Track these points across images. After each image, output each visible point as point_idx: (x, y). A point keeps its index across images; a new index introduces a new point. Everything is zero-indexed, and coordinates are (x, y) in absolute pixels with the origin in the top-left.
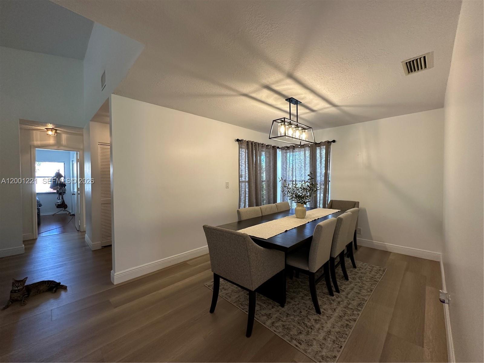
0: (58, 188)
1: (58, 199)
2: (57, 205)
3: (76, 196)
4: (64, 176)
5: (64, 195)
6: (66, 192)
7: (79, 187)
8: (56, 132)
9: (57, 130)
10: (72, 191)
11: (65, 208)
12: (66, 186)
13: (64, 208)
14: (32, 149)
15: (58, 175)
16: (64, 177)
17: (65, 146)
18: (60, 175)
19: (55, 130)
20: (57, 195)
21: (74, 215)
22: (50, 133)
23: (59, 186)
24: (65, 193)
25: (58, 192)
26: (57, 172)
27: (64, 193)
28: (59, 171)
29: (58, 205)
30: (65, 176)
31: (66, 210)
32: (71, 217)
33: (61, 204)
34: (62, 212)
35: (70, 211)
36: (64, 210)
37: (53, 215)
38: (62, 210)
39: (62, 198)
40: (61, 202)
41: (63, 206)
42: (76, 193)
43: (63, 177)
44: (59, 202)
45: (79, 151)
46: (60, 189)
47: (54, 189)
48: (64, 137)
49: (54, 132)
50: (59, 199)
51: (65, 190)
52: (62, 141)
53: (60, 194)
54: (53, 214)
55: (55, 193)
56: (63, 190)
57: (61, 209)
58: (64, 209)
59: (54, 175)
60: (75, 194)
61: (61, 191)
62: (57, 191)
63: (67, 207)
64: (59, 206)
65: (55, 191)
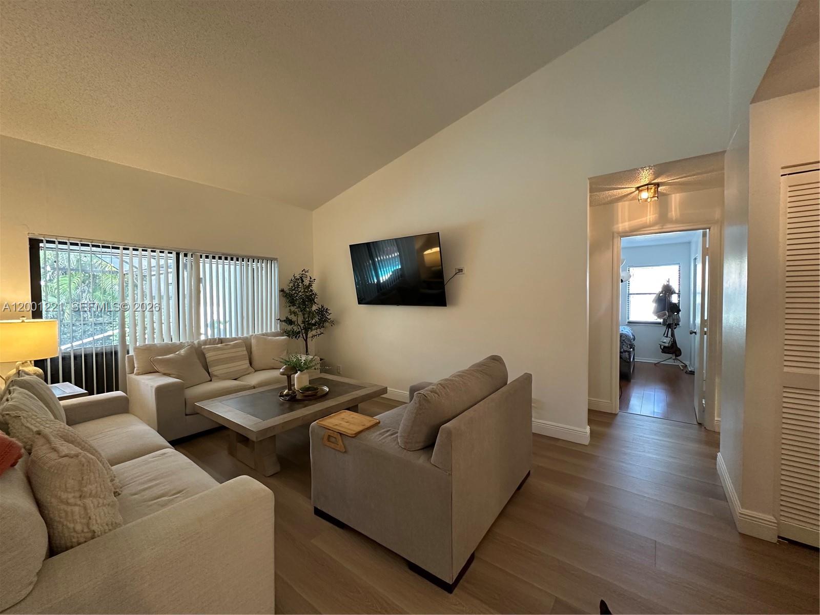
0: (665, 314)
1: (666, 335)
2: (662, 347)
3: (698, 337)
4: (677, 292)
5: (675, 328)
6: (680, 323)
7: (706, 318)
8: (656, 192)
9: (658, 185)
10: (692, 322)
11: (677, 356)
12: (680, 311)
13: (674, 354)
14: (615, 240)
15: (668, 290)
16: (678, 294)
17: (677, 222)
18: (671, 290)
19: (655, 184)
20: (664, 328)
21: (692, 373)
22: (645, 195)
23: (668, 312)
24: (679, 325)
25: (664, 323)
26: (666, 284)
27: (677, 324)
28: (668, 281)
29: (665, 347)
30: (679, 291)
31: (678, 359)
32: (686, 376)
33: (669, 346)
34: (670, 362)
35: (687, 363)
36: (674, 360)
37: (655, 364)
38: (671, 358)
39: (673, 335)
40: (670, 343)
41: (672, 349)
42: (698, 330)
43: (675, 293)
44: (667, 341)
45: (709, 229)
46: (669, 316)
47: (659, 317)
48: (676, 199)
49: (652, 191)
50: (667, 337)
51: (678, 320)
52: (671, 211)
53: (669, 326)
54: (656, 362)
55: (660, 323)
56: (673, 320)
57: (670, 355)
58: (674, 358)
59: (660, 290)
60: (695, 333)
61: (671, 320)
62: (664, 320)
63: (680, 354)
64: (665, 350)
65: (661, 321)
